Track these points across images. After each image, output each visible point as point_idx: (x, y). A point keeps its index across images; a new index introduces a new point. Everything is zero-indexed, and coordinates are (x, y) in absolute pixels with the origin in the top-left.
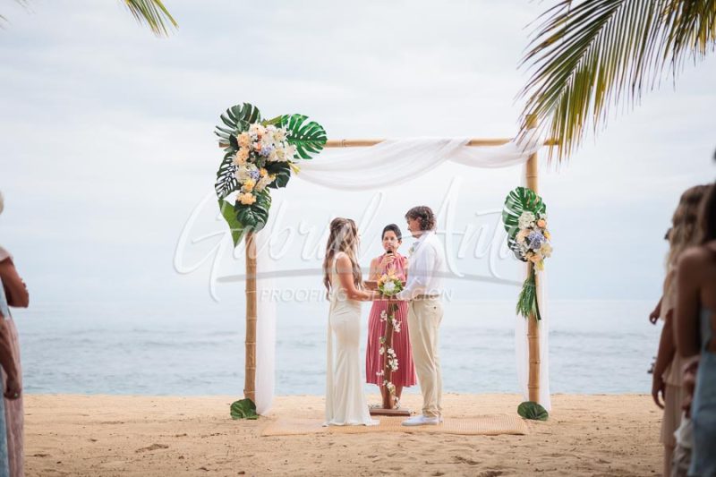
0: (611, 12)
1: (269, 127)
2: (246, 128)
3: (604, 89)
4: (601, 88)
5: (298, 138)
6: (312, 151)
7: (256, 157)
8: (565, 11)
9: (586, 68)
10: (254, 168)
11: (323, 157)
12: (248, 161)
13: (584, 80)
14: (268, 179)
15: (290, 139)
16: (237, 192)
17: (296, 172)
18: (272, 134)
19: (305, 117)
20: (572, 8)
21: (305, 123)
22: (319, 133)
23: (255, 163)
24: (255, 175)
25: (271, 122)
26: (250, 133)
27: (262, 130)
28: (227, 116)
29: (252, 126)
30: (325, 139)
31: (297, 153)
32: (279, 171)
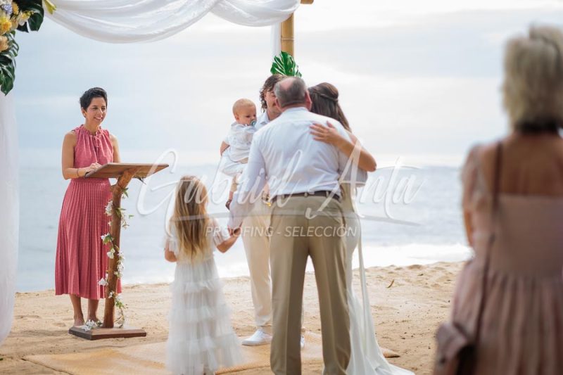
17: (51, 10)
24: (10, 12)
32: (31, 7)
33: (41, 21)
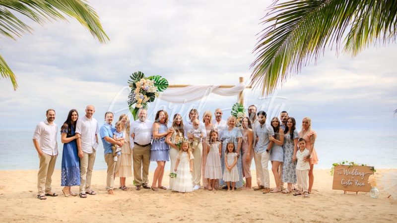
0: (291, 31)
1: (147, 80)
2: (139, 80)
3: (286, 65)
4: (285, 65)
5: (158, 84)
6: (163, 88)
7: (143, 91)
8: (273, 29)
9: (279, 55)
10: (142, 95)
11: (167, 91)
12: (140, 92)
13: (278, 60)
14: (147, 99)
15: (155, 84)
16: (136, 103)
17: (157, 97)
18: (148, 83)
19: (161, 77)
20: (276, 27)
21: (161, 79)
22: (165, 83)
23: (142, 93)
24: (143, 97)
25: (148, 78)
26: (140, 82)
27: (145, 81)
28: (132, 76)
29: (141, 80)
30: (168, 85)
31: (157, 89)
32: (151, 96)
33: (154, 99)
